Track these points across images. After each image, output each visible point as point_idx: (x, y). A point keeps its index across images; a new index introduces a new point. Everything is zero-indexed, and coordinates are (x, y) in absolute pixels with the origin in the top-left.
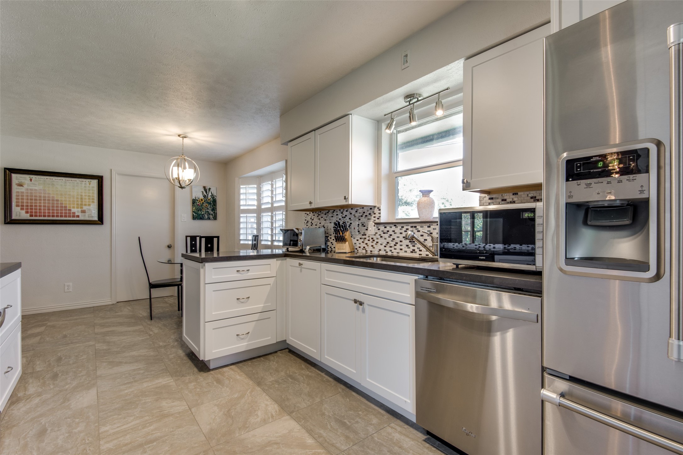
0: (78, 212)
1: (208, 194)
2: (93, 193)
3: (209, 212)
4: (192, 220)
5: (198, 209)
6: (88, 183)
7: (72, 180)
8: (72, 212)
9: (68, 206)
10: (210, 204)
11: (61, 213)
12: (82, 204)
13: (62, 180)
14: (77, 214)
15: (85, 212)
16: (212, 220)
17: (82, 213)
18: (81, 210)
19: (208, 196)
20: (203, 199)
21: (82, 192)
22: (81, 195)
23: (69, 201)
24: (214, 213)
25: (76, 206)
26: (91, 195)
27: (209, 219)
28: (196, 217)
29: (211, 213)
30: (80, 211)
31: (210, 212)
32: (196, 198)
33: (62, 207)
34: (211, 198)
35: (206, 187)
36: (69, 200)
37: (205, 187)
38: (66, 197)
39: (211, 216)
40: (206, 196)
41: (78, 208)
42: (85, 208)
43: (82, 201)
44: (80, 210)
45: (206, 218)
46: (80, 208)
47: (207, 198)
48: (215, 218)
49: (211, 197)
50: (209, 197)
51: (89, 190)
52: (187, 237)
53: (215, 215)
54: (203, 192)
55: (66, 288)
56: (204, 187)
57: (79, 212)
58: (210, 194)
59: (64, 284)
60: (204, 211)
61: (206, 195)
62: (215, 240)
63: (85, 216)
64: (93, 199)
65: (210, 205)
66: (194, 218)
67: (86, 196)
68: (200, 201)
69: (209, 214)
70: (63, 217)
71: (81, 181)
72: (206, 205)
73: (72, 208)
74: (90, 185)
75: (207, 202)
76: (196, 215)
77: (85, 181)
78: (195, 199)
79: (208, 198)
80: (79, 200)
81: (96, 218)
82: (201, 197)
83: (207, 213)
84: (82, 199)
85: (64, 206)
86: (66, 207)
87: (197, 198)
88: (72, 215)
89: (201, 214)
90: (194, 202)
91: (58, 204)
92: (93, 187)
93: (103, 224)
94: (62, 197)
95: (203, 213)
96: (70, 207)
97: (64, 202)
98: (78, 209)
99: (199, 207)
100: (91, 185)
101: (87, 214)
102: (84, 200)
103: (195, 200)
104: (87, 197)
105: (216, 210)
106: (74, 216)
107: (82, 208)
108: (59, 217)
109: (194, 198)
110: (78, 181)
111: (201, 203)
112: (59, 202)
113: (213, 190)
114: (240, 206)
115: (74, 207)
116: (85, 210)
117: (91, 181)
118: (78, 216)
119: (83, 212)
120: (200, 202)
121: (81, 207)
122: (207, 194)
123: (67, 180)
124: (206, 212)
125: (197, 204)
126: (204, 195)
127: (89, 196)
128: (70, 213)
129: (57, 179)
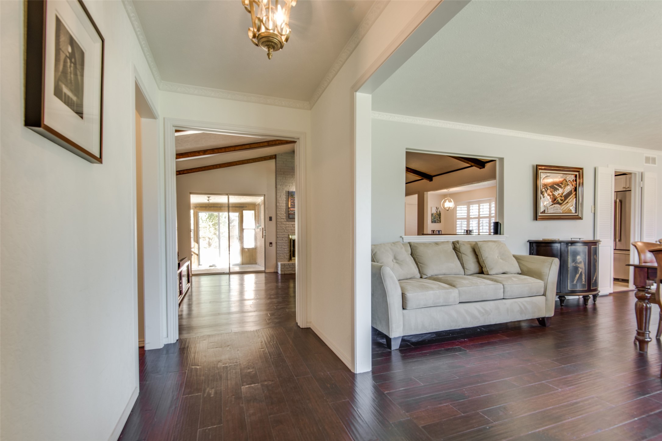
10: (438, 215)
27: (438, 222)
34: (439, 213)
48: (440, 222)
52: (432, 231)
56: (437, 207)
58: (439, 211)
62: (440, 231)
66: (432, 222)
82: (435, 212)
95: (436, 220)
105: (441, 218)
109: (432, 213)
113: (440, 209)
114: (457, 216)
120: (435, 215)
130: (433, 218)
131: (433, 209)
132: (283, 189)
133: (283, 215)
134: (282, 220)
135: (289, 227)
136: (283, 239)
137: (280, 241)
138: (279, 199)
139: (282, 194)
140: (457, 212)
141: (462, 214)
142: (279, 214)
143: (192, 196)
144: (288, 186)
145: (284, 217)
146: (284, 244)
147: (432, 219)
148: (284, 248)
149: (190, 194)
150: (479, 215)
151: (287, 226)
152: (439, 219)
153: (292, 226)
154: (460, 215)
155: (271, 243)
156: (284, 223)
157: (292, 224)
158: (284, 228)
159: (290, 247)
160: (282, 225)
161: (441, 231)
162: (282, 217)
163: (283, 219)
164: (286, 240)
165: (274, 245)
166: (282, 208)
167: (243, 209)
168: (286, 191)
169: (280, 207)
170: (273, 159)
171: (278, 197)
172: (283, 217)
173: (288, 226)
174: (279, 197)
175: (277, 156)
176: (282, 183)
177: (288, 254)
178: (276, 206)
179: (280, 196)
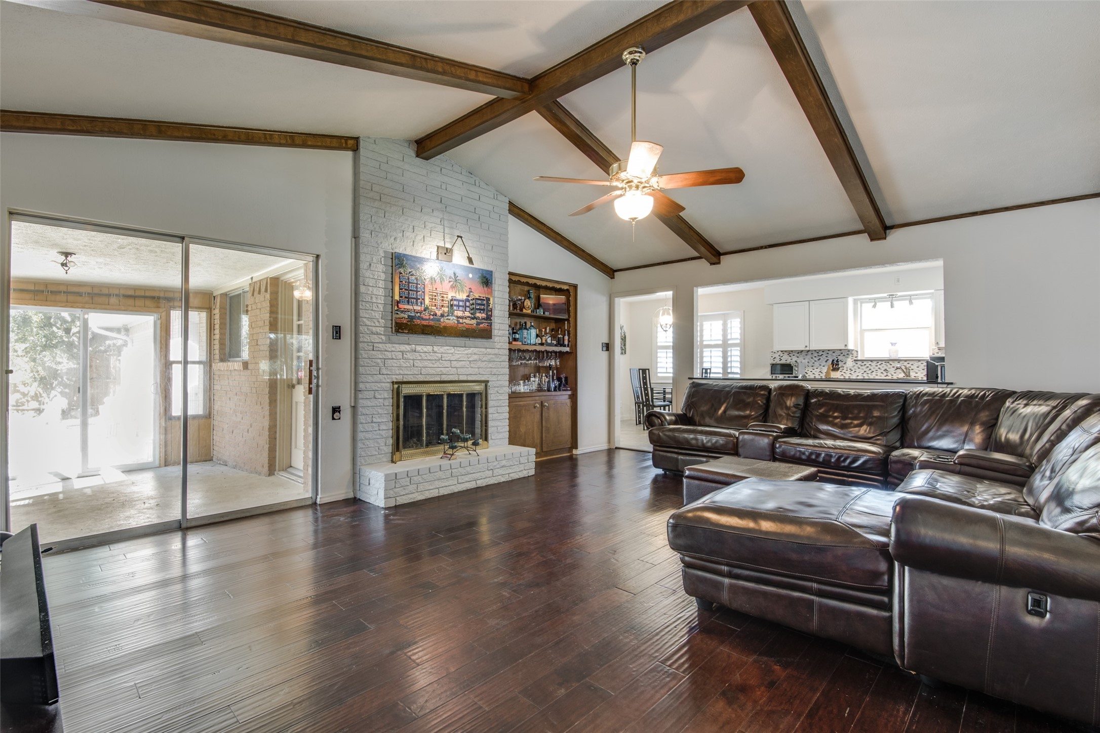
132: (378, 244)
133: (377, 324)
134: (375, 336)
135: (392, 359)
136: (377, 396)
137: (369, 403)
138: (365, 272)
139: (375, 261)
142: (365, 320)
143: (18, 228)
144: (393, 238)
145: (381, 330)
146: (380, 411)
148: (379, 423)
149: (10, 220)
151: (389, 355)
153: (401, 357)
155: (336, 410)
156: (380, 345)
157: (402, 352)
158: (379, 361)
159: (398, 419)
160: (373, 352)
162: (374, 329)
163: (377, 334)
164: (385, 399)
165: (346, 414)
166: (374, 300)
167: (171, 304)
168: (385, 252)
169: (368, 299)
170: (346, 148)
171: (363, 266)
172: (378, 330)
173: (390, 357)
174: (365, 267)
175: (362, 144)
176: (375, 225)
177: (390, 441)
178: (356, 293)
179: (368, 264)
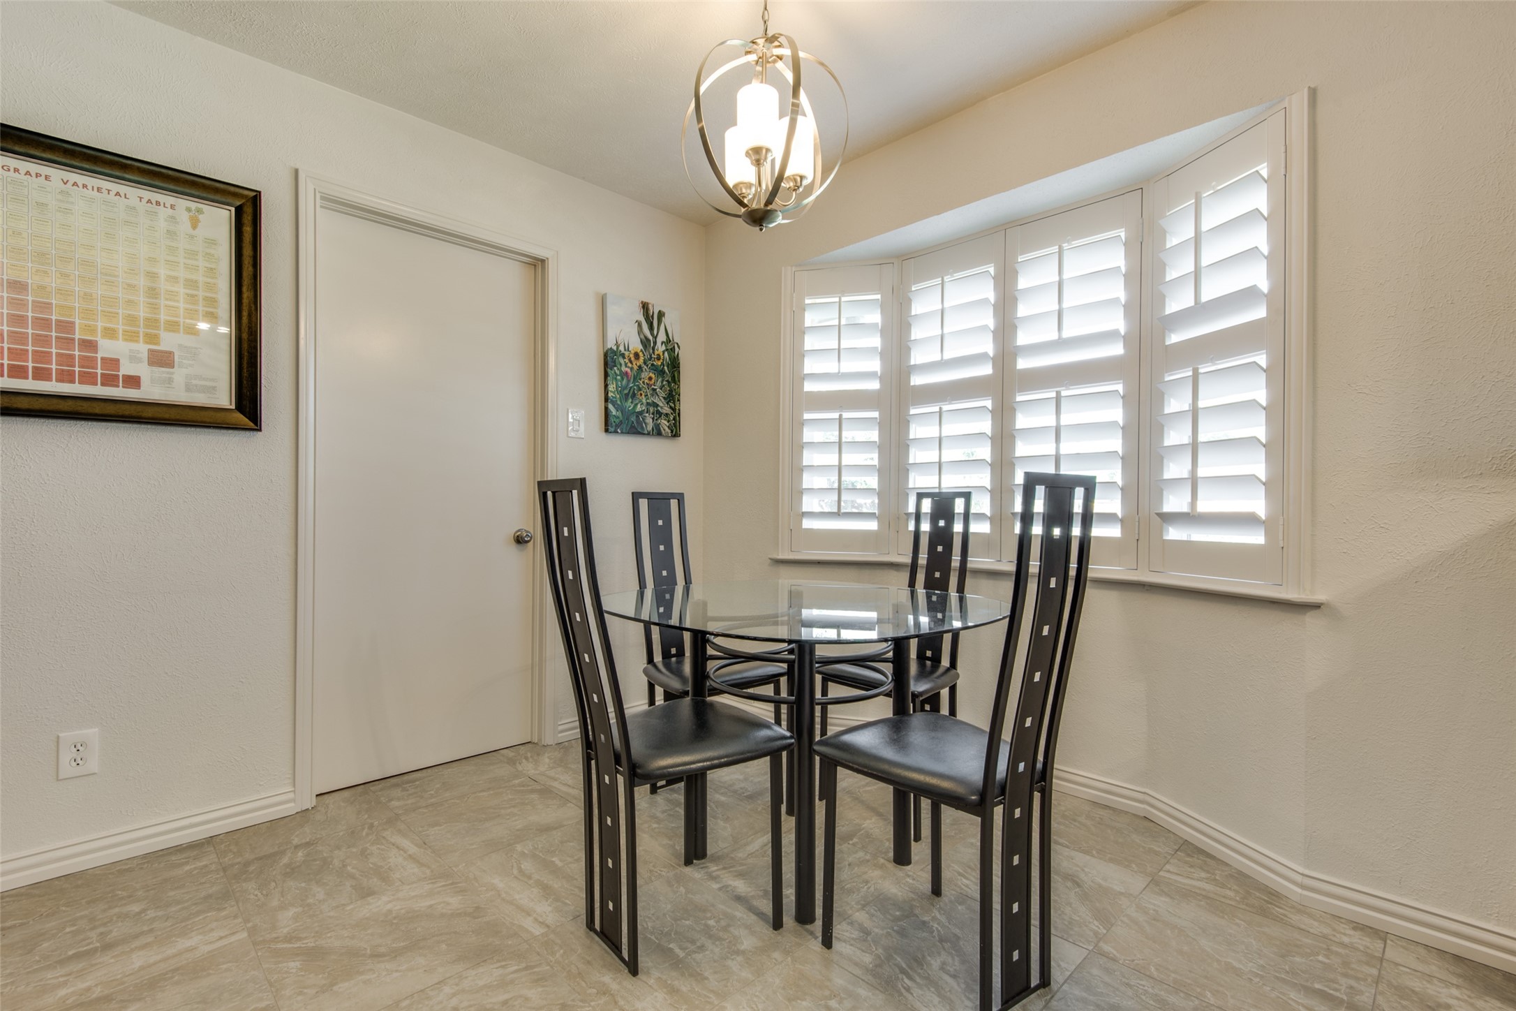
0: (134, 358)
1: (655, 334)
2: (211, 271)
3: (658, 405)
4: (604, 433)
5: (626, 392)
6: (184, 217)
7: (99, 190)
8: (99, 356)
9: (77, 321)
10: (661, 373)
11: (42, 356)
12: (157, 321)
13: (47, 178)
14: (126, 369)
15: (170, 364)
16: (667, 437)
17: (154, 369)
18: (150, 351)
19: (655, 343)
20: (641, 354)
21: (152, 260)
22: (152, 276)
23: (88, 297)
24: (674, 409)
25: (121, 328)
26: (201, 278)
27: (658, 433)
28: (617, 421)
29: (665, 412)
30: (145, 355)
31: (661, 404)
32: (618, 345)
33: (44, 323)
34: (664, 352)
35: (650, 306)
36: (85, 294)
37: (648, 303)
38: (67, 276)
39: (664, 423)
40: (649, 341)
41: (131, 337)
42: (168, 342)
43: (154, 308)
44: (143, 348)
45: (650, 428)
46: (146, 343)
47: (651, 351)
48: (675, 433)
49: (664, 348)
50: (660, 348)
51: (192, 254)
53: (674, 419)
54: (640, 325)
55: (66, 756)
56: (645, 306)
57: (139, 360)
58: (662, 337)
59: (58, 737)
60: (644, 401)
61: (651, 338)
63: (170, 381)
64: (211, 301)
65: (660, 380)
66: (609, 426)
67: (174, 279)
68: (633, 359)
69: (658, 412)
70: (50, 379)
71: (149, 201)
72: (650, 379)
73: (103, 337)
74: (194, 227)
75: (652, 365)
76: (619, 414)
77: (172, 207)
78: (615, 348)
79: (656, 352)
80: (142, 299)
81: (223, 397)
82: (636, 345)
83: (651, 410)
84: (153, 292)
85: (54, 318)
86: (65, 326)
87: (622, 348)
88: (99, 371)
89: (633, 412)
90: (610, 360)
91: (22, 304)
92: (211, 242)
93: (260, 430)
94: (46, 272)
95: (639, 408)
96: (93, 331)
97: (54, 302)
98: (134, 346)
99: (629, 381)
100: (201, 232)
101: (179, 375)
102: (163, 302)
103: (614, 353)
104: (181, 290)
105: (679, 400)
106: (110, 380)
107: (152, 338)
108: (27, 378)
109: (611, 344)
110: (133, 201)
111: (636, 368)
112: (30, 298)
113: (673, 324)
114: (801, 379)
115: (110, 333)
116: (171, 353)
117: (199, 211)
118: (133, 381)
119: (161, 360)
120: (630, 365)
121: (146, 335)
122: (652, 334)
123: (75, 184)
124: (648, 404)
125: (621, 371)
126: (642, 337)
127: (191, 284)
128: (89, 362)
129: (16, 170)
130: (612, 387)
131: (612, 311)
140: (808, 346)
141: (848, 366)
147: (606, 400)
150: (1005, 354)
152: (666, 410)
154: (830, 366)
161: (680, 498)
